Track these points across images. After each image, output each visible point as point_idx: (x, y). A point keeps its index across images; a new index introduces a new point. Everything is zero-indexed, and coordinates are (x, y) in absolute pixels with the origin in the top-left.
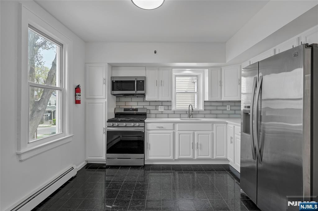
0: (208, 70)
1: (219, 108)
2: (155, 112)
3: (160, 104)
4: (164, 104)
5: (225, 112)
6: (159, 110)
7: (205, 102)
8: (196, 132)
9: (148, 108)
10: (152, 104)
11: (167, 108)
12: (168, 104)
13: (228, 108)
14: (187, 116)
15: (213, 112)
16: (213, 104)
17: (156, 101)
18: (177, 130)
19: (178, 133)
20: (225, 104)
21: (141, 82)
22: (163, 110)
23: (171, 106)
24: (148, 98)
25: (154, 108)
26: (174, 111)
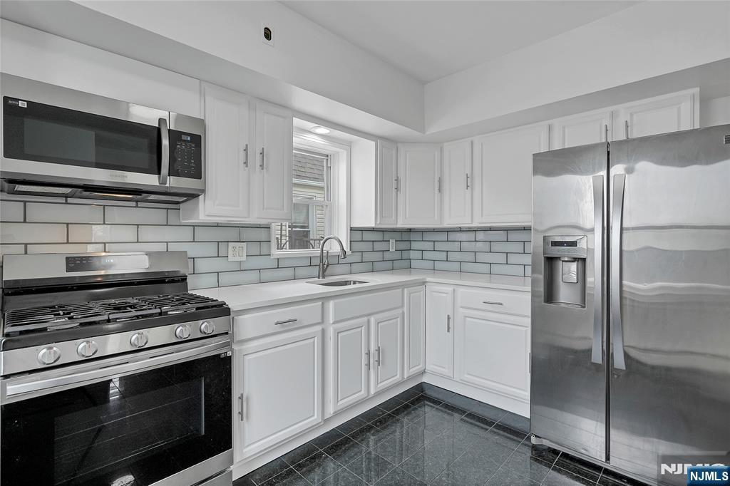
0: (373, 143)
1: (378, 246)
2: (218, 264)
3: (234, 234)
4: (247, 235)
5: (387, 256)
6: (231, 258)
7: (352, 229)
8: (372, 319)
9: (192, 250)
10: (201, 234)
11: (255, 249)
12: (262, 235)
13: (392, 246)
14: (315, 271)
15: (368, 257)
16: (368, 236)
17: (218, 226)
18: (332, 322)
19: (335, 330)
20: (387, 236)
21: (184, 137)
22: (244, 258)
23: (270, 241)
24: (206, 210)
25: (211, 249)
26: (278, 259)
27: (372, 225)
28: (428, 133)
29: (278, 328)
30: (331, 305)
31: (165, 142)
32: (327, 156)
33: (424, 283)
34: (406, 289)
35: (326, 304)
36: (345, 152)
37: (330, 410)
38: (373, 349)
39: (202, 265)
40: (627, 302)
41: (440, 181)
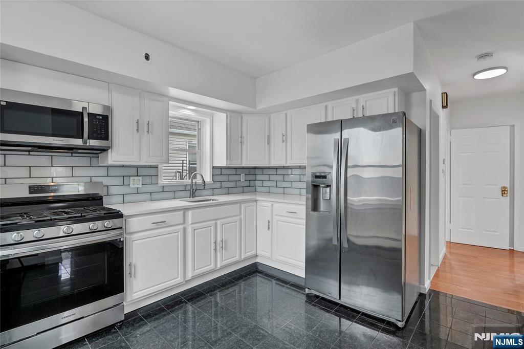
0: (225, 114)
1: (232, 178)
2: (124, 190)
3: (134, 171)
4: (141, 172)
5: (239, 184)
6: (132, 186)
7: (213, 168)
8: (219, 222)
9: (106, 181)
10: (112, 172)
11: (148, 180)
12: (152, 172)
13: (242, 177)
14: (188, 193)
15: (225, 185)
16: (224, 171)
17: (123, 166)
18: (190, 223)
19: (192, 228)
20: (239, 172)
21: (98, 117)
22: (140, 186)
23: (157, 176)
24: (113, 158)
25: (119, 181)
26: (163, 186)
27: (224, 165)
28: (258, 108)
29: (154, 226)
30: (190, 213)
31: (86, 119)
32: (198, 122)
33: (256, 201)
34: (243, 205)
35: (186, 213)
36: (209, 119)
37: (189, 275)
38: (219, 239)
39: (113, 190)
40: (349, 210)
41: (269, 137)
